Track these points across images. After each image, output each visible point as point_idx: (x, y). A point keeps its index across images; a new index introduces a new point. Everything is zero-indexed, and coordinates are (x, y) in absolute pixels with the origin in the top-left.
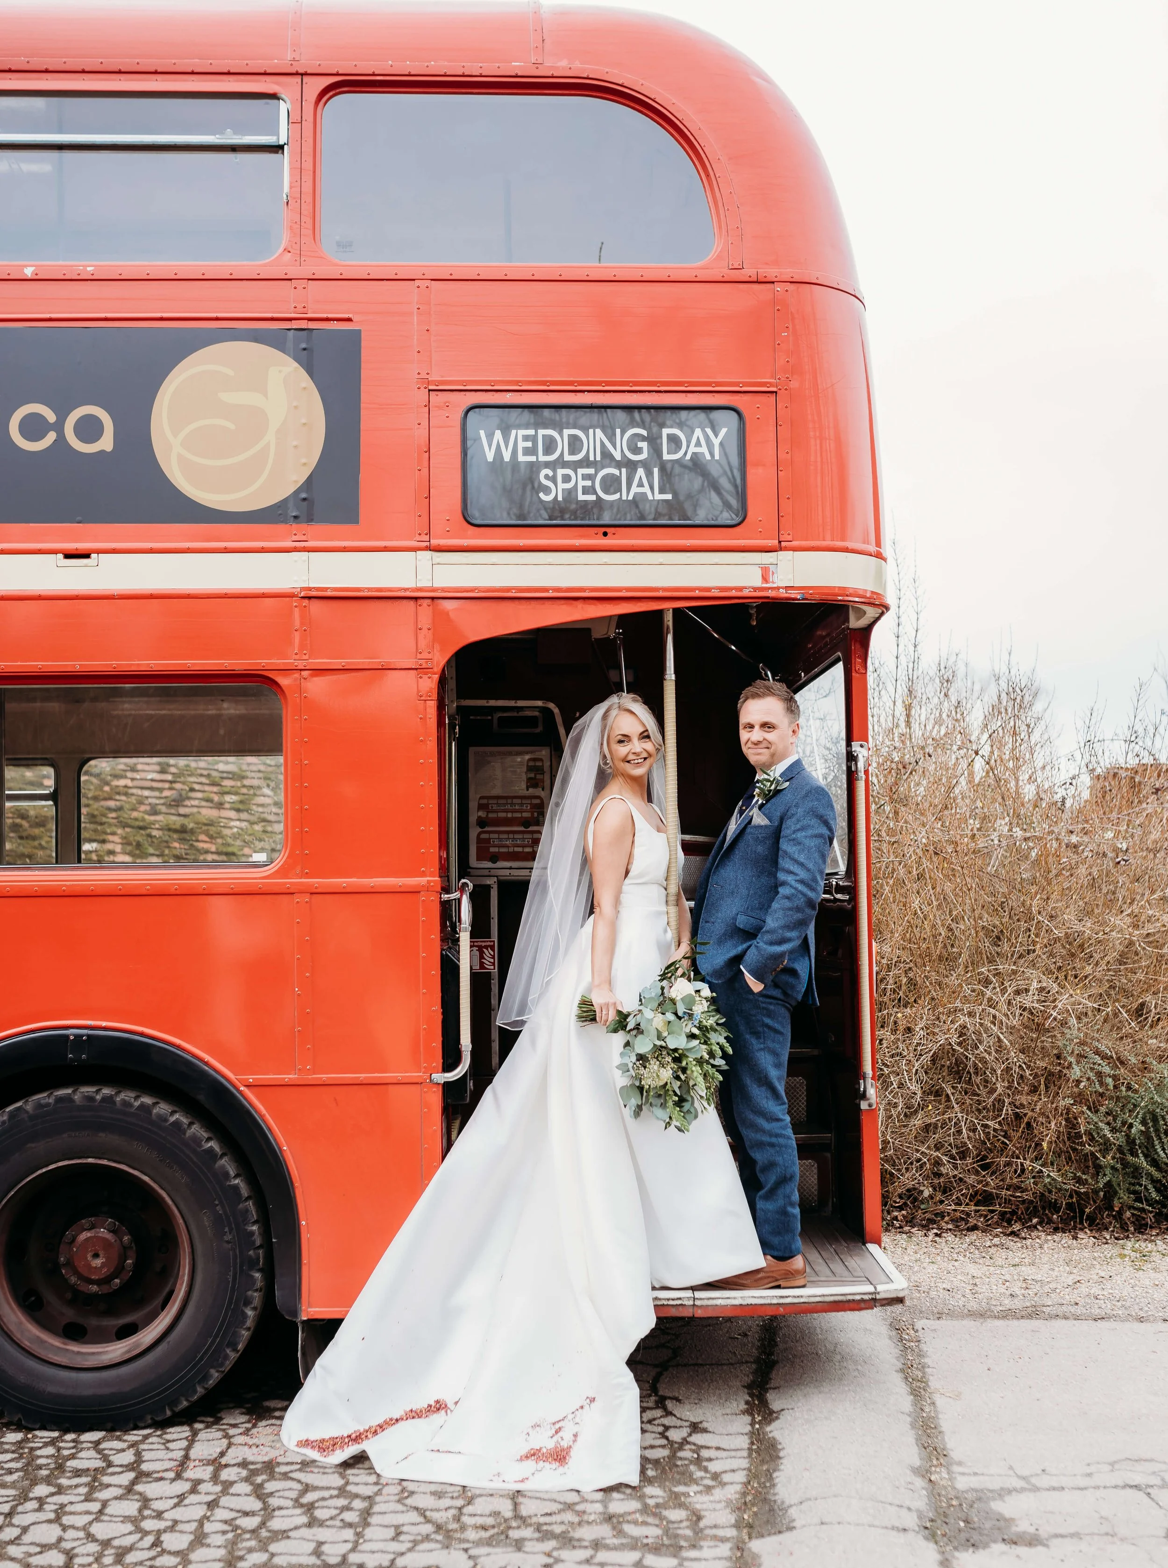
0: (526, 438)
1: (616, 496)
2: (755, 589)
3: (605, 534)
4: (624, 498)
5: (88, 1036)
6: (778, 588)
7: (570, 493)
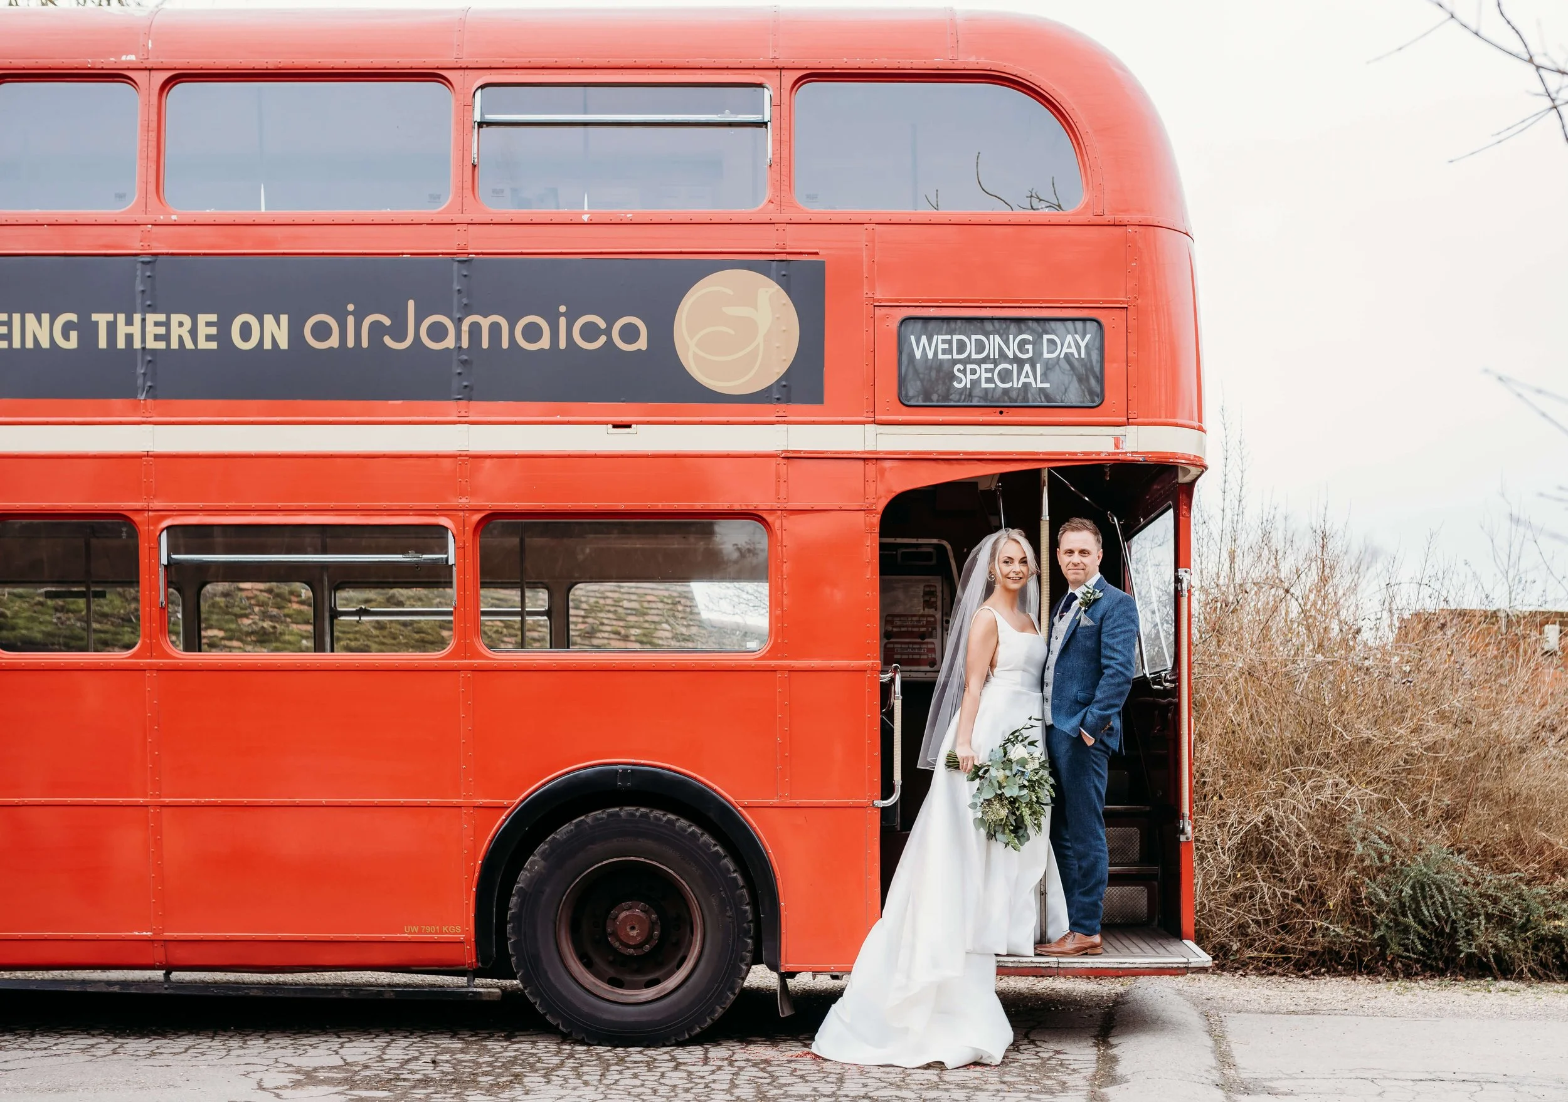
0: (944, 342)
1: (1010, 385)
2: (1109, 454)
3: (1001, 413)
4: (1015, 386)
5: (632, 770)
6: (1126, 453)
7: (975, 383)
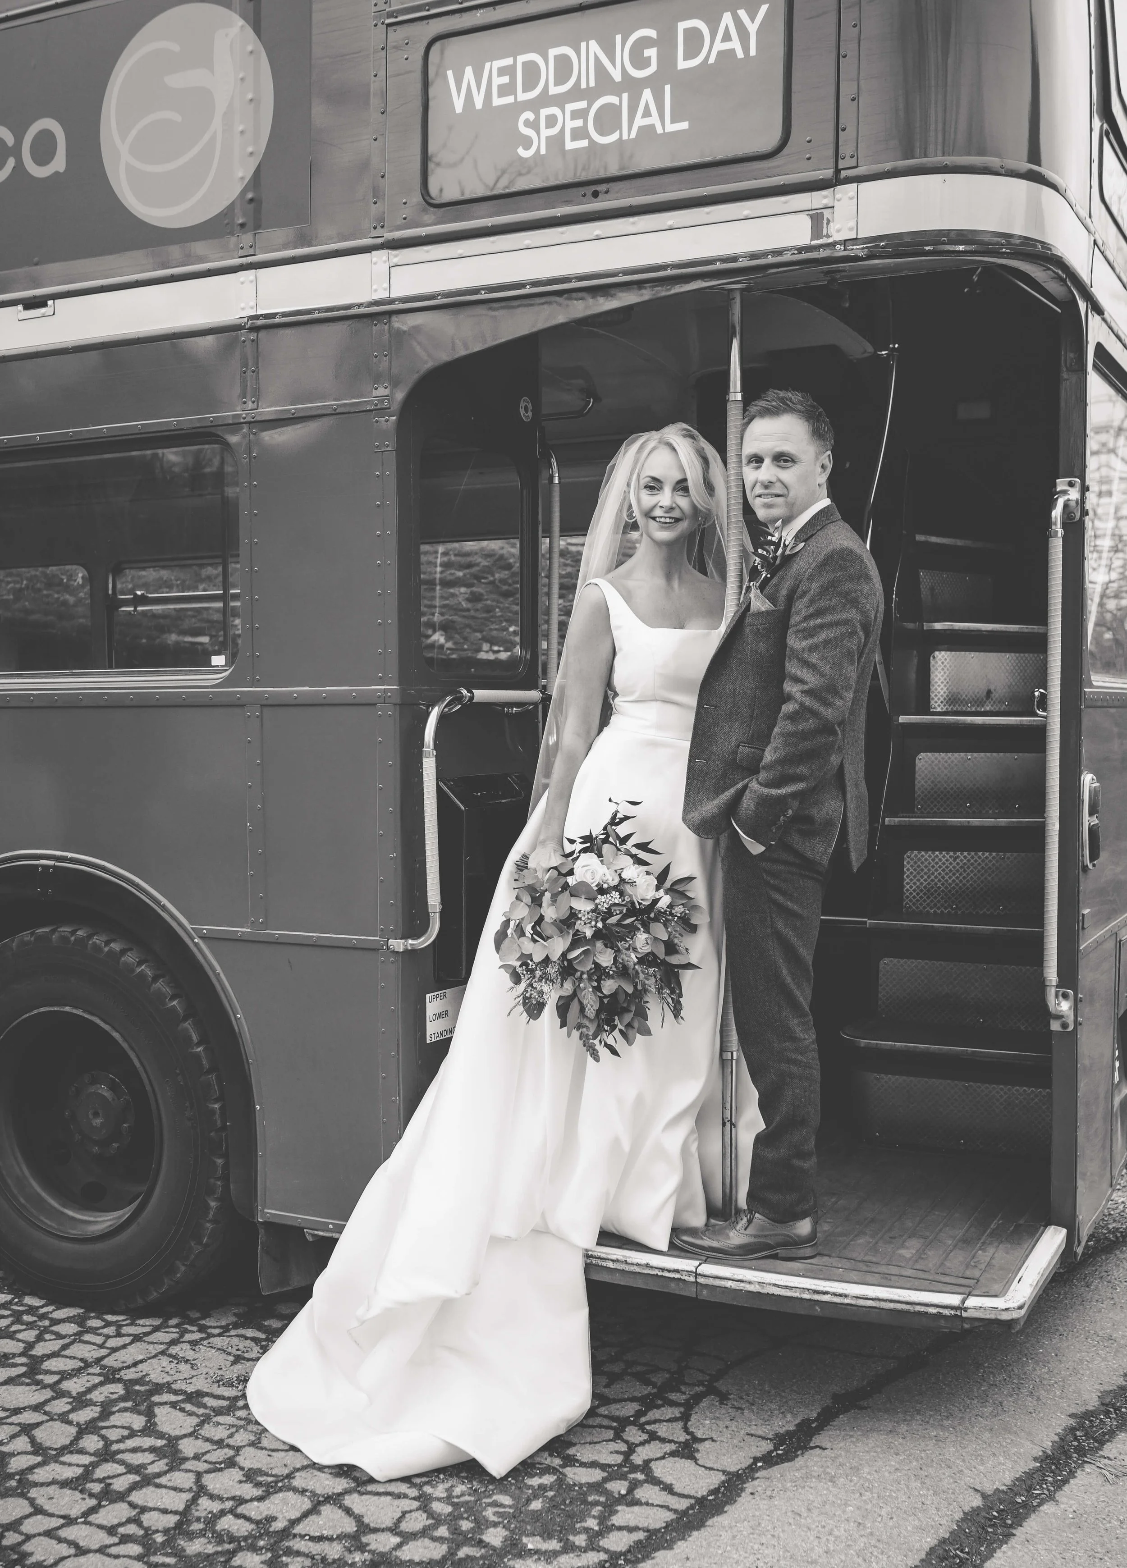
0: (502, 72)
1: (614, 137)
2: (800, 250)
3: (596, 194)
4: (625, 137)
5: (54, 867)
6: (834, 244)
7: (556, 142)
